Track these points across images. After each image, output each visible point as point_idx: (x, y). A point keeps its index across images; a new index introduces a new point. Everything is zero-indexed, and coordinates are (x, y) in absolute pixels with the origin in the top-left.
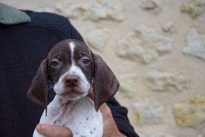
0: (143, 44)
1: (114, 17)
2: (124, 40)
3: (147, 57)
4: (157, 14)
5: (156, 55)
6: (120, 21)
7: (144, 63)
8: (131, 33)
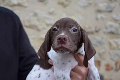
0: (38, 20)
1: (22, 4)
2: (27, 18)
3: (40, 27)
4: (45, 4)
5: (45, 26)
6: (26, 7)
7: (39, 30)
8: (32, 14)
